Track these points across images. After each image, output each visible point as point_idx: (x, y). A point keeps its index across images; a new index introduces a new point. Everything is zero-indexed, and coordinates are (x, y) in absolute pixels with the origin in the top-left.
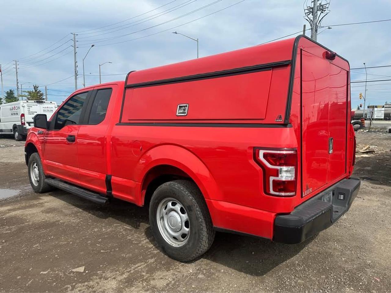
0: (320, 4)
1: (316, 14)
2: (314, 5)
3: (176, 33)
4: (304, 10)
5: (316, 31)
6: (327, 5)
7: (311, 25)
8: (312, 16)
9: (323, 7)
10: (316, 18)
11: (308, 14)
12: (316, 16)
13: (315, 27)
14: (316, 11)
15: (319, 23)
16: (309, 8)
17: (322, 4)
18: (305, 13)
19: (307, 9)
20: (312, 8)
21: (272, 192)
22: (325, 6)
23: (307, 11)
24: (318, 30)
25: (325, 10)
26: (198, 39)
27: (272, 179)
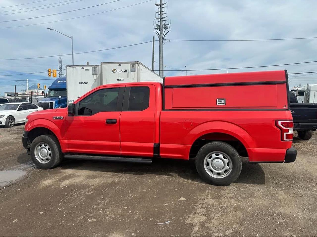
0: (165, 24)
1: (162, 30)
2: (161, 23)
3: (50, 29)
4: (154, 26)
5: (163, 42)
6: (169, 25)
7: (159, 38)
8: (159, 31)
9: (166, 26)
10: (162, 33)
11: (157, 29)
12: (162, 32)
13: (162, 39)
14: (162, 28)
15: (164, 37)
16: (157, 25)
17: (166, 24)
18: (155, 29)
19: (156, 25)
20: (159, 26)
21: (285, 139)
22: (167, 25)
23: (156, 27)
24: (164, 41)
25: (168, 29)
26: (72, 37)
27: (285, 134)
